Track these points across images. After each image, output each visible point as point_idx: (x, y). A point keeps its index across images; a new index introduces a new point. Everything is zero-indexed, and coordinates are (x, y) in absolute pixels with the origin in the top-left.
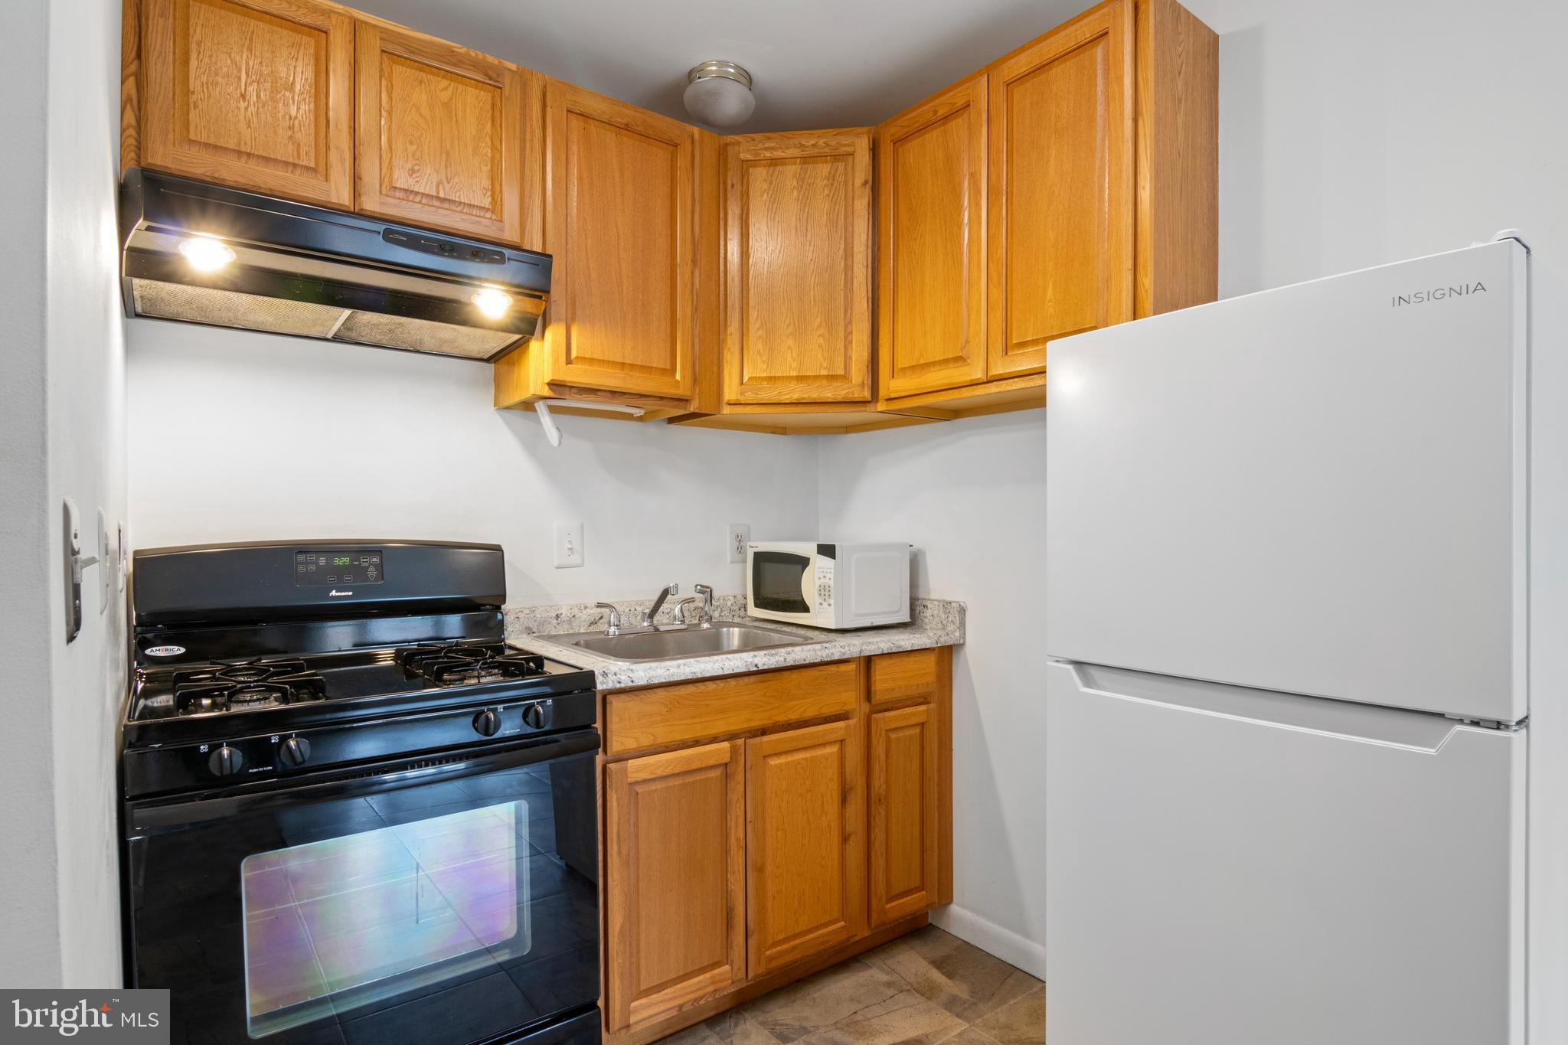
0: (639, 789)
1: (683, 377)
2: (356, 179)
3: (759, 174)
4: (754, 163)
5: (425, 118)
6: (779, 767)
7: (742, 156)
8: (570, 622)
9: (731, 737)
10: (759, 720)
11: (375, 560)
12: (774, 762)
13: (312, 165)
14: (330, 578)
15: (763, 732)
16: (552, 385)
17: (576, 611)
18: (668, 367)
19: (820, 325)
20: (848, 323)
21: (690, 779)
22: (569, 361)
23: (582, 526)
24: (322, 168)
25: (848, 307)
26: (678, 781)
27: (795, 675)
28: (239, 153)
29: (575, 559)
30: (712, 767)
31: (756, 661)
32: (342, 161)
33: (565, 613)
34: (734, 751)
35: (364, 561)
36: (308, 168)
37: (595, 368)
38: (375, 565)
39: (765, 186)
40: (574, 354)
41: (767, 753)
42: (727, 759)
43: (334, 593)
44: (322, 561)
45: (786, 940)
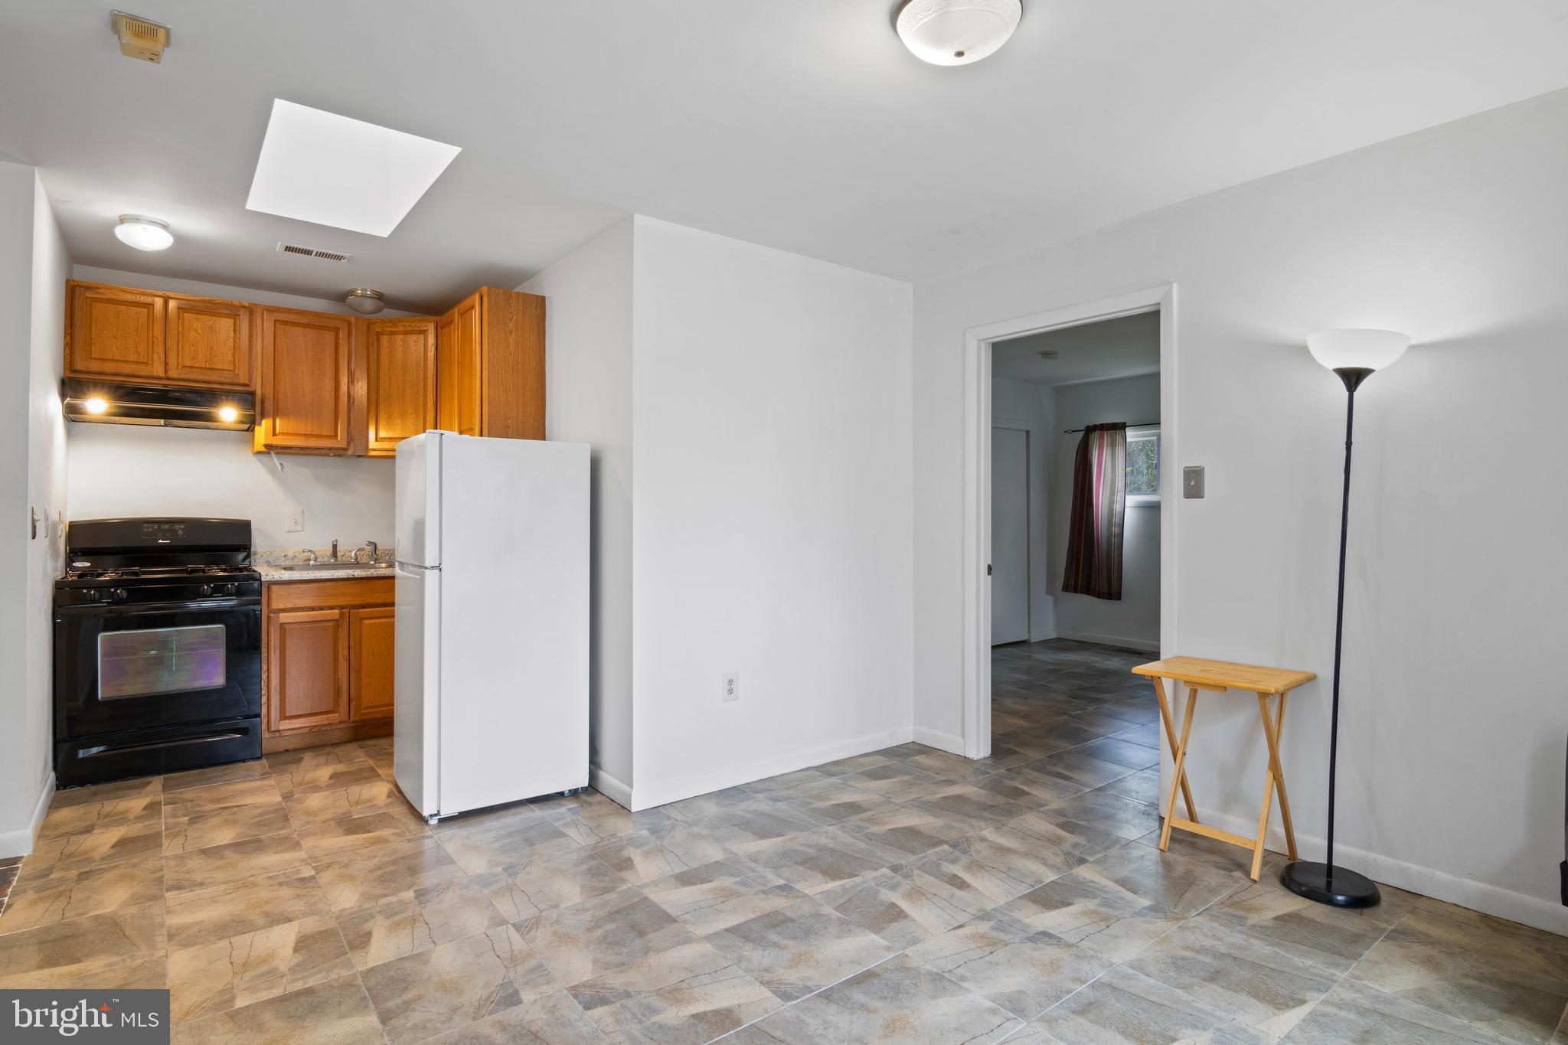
0: (287, 627)
1: (342, 439)
2: (166, 364)
3: (385, 339)
4: (383, 333)
5: (200, 335)
6: (371, 625)
7: (377, 330)
8: (293, 559)
9: (341, 608)
10: (357, 601)
11: (182, 526)
12: (366, 622)
13: (146, 361)
14: (159, 534)
15: (363, 607)
16: (266, 446)
17: (297, 554)
18: (333, 434)
19: (412, 413)
20: (425, 413)
21: (316, 625)
22: (274, 434)
23: (303, 511)
24: (150, 362)
25: (425, 404)
26: (309, 625)
27: (381, 581)
28: (113, 360)
29: (299, 528)
30: (329, 621)
31: (354, 573)
32: (160, 358)
33: (290, 554)
34: (342, 615)
35: (177, 527)
36: (144, 363)
37: (290, 437)
38: (182, 529)
39: (388, 345)
40: (277, 432)
41: (362, 617)
42: (338, 618)
43: (160, 541)
44: (156, 527)
45: (374, 707)
